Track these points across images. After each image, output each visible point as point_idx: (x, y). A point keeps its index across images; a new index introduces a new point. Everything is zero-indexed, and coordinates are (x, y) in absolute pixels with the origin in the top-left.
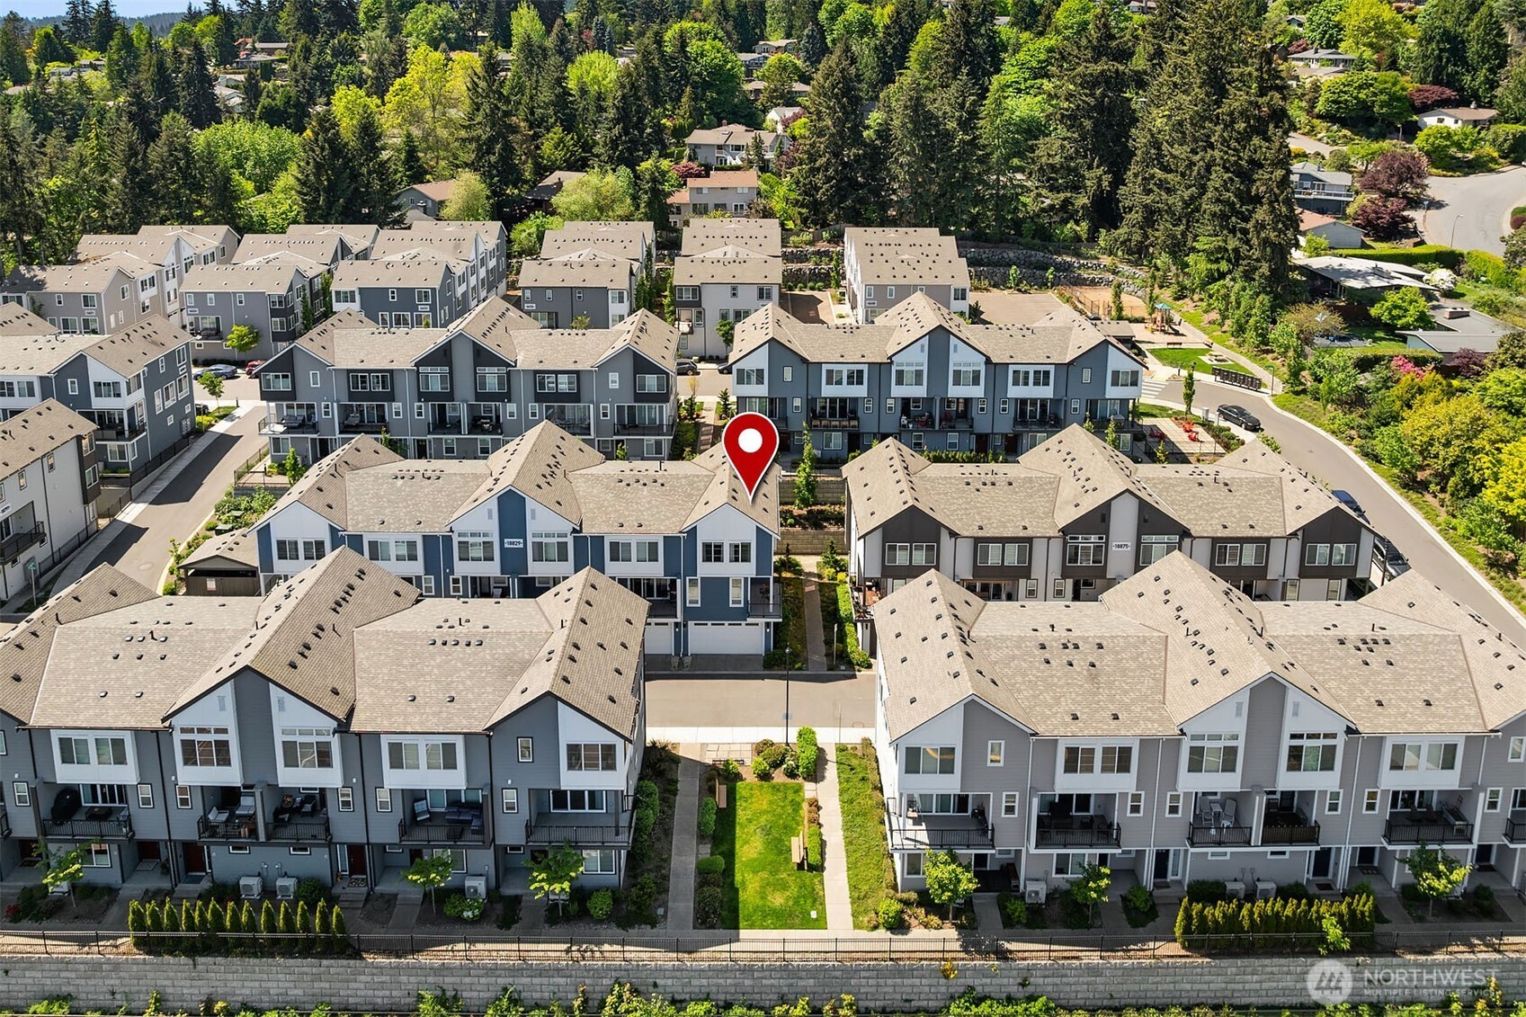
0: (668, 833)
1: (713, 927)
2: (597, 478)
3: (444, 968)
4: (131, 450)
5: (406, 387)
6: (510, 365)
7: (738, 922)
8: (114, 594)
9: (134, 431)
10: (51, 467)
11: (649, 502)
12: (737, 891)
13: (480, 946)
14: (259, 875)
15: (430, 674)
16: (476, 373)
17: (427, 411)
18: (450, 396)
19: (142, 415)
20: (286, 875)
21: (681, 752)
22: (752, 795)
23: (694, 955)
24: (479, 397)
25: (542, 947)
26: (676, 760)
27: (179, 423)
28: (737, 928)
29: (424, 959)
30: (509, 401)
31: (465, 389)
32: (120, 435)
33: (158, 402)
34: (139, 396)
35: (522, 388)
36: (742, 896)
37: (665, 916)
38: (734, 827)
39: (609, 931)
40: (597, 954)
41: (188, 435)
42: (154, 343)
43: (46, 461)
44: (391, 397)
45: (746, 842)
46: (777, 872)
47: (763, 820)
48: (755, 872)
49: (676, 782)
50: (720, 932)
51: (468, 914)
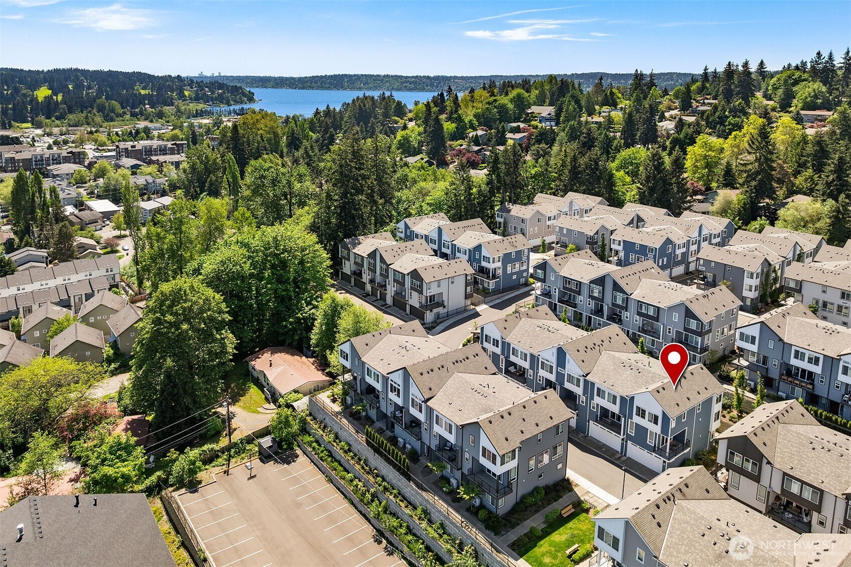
0: (537, 511)
1: (514, 550)
2: (614, 357)
3: (427, 501)
4: (491, 284)
5: (585, 291)
6: (628, 295)
7: (524, 556)
8: (414, 331)
9: (494, 277)
10: (453, 282)
11: (626, 378)
12: (536, 546)
13: (440, 501)
14: (404, 440)
15: (462, 398)
16: (613, 294)
17: (592, 305)
18: (602, 300)
19: (500, 272)
20: (410, 444)
21: (576, 489)
22: (584, 521)
23: (497, 553)
24: (613, 304)
25: (456, 515)
26: (571, 490)
27: (518, 279)
28: (521, 557)
29: (424, 494)
30: (626, 311)
31: (608, 300)
32: (488, 278)
33: (509, 269)
34: (499, 264)
35: (632, 307)
36: (536, 549)
37: (503, 535)
38: (562, 527)
39: (481, 526)
40: (469, 530)
41: (522, 285)
42: (513, 246)
43: (451, 280)
44: (579, 293)
45: (560, 534)
46: (558, 551)
47: (576, 532)
48: (550, 546)
49: (561, 497)
50: (515, 554)
51: (445, 489)
